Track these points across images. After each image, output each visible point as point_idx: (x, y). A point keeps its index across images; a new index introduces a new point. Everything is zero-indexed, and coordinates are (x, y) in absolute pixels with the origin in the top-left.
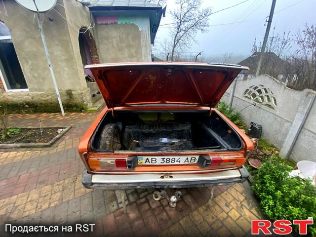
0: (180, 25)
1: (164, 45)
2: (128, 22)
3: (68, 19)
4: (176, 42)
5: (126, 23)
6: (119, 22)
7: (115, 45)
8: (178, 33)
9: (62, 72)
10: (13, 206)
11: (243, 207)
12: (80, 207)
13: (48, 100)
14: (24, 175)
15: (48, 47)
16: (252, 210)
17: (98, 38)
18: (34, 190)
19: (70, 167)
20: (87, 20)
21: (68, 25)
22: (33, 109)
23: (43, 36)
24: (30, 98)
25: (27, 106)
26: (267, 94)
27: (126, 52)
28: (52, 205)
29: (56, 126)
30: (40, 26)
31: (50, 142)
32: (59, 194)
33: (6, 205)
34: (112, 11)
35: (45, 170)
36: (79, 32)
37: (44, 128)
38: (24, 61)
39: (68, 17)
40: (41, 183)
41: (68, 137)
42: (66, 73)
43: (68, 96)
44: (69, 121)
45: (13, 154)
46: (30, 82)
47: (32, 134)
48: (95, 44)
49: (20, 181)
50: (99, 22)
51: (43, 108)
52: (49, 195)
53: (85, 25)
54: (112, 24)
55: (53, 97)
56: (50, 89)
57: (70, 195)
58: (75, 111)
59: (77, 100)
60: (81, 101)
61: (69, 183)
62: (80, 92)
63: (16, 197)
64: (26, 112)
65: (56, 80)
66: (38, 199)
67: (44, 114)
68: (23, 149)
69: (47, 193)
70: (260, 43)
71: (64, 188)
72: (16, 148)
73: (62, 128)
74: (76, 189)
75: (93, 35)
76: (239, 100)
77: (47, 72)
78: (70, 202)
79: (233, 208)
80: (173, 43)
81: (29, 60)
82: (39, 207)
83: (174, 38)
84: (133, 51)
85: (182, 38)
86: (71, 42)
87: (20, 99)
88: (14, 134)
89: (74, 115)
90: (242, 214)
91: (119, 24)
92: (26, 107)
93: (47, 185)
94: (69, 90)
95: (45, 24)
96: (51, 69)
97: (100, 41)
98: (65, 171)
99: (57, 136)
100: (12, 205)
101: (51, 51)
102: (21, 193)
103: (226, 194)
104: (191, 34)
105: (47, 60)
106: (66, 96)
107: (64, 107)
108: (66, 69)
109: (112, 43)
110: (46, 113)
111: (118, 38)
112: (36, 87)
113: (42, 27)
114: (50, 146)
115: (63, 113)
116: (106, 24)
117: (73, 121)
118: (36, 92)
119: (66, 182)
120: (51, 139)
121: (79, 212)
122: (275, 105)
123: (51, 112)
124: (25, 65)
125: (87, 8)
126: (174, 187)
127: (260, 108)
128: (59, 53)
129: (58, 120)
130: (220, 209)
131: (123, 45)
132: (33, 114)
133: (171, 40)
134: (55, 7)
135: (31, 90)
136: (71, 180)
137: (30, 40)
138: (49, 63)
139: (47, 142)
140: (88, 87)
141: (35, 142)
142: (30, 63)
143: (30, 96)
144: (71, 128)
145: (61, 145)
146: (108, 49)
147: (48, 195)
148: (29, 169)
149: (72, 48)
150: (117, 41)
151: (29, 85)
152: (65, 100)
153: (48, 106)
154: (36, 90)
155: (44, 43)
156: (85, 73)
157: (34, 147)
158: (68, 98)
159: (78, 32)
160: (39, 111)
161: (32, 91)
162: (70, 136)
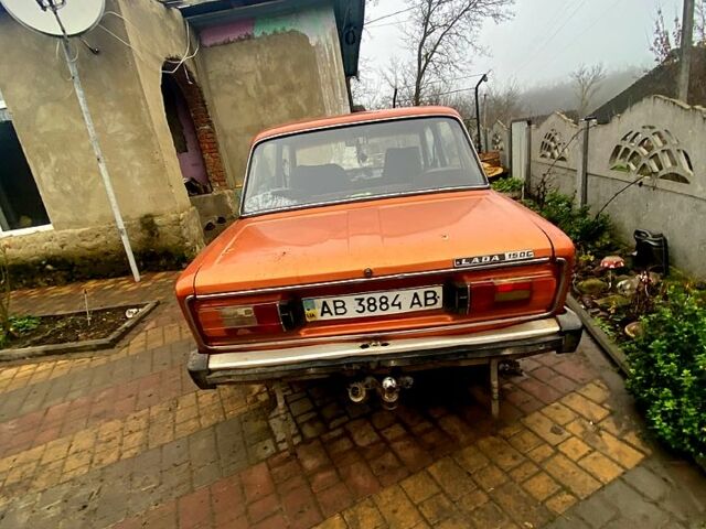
0: (430, 13)
1: (389, 74)
2: (279, 29)
3: (134, 45)
4: (424, 60)
5: (275, 32)
6: (257, 34)
7: (251, 91)
8: (425, 36)
9: (129, 173)
10: (38, 466)
11: (602, 432)
12: (189, 456)
13: (99, 245)
14: (57, 407)
15: (93, 117)
16: (626, 438)
17: (208, 81)
18: (82, 432)
19: (160, 383)
20: (179, 41)
21: (136, 59)
22: (64, 273)
23: (79, 92)
24: (56, 245)
25: (49, 267)
26: (666, 147)
27: (283, 105)
28: (126, 455)
29: (121, 304)
30: (73, 70)
31: (111, 337)
32: (139, 435)
33: (21, 465)
34: (236, 9)
35: (104, 393)
36: (161, 71)
37: (95, 312)
38: (39, 158)
39: (135, 40)
40: (98, 416)
41: (153, 324)
42: (137, 173)
43: (147, 231)
44: (151, 291)
45: (26, 369)
46: (55, 207)
47: (66, 327)
48: (202, 96)
49: (49, 418)
50: (208, 42)
51: (87, 269)
52: (118, 438)
53: (173, 55)
54: (240, 40)
55: (111, 238)
56: (102, 218)
57: (165, 435)
58: (165, 269)
59: (169, 239)
60: (179, 239)
61: (160, 412)
62: (173, 216)
63: (40, 448)
64: (48, 282)
65: (116, 194)
66: (94, 447)
67: (92, 284)
68: (49, 358)
69: (111, 436)
70: (677, 20)
71: (150, 423)
72: (33, 356)
73: (137, 307)
74: (177, 421)
75: (195, 75)
76: (602, 180)
77: (93, 177)
78: (165, 448)
79: (573, 435)
80: (416, 65)
81: (50, 154)
82: (96, 461)
83: (416, 52)
84: (299, 100)
85: (439, 48)
86: (144, 98)
87: (33, 251)
88: (26, 331)
89: (164, 277)
90: (598, 446)
91: (258, 39)
92: (49, 271)
93: (111, 420)
94: (146, 216)
95: (81, 61)
96: (102, 167)
97: (213, 87)
98: (150, 391)
99: (127, 324)
100: (33, 465)
101: (98, 124)
102: (53, 440)
103: (557, 408)
104: (466, 33)
105: (91, 147)
106: (141, 231)
107: (137, 262)
108: (137, 164)
109: (244, 86)
110: (94, 281)
111: (258, 73)
112: (69, 217)
113: (75, 71)
114: (111, 345)
115: (137, 277)
116: (227, 43)
117: (161, 290)
118: (70, 231)
119: (154, 411)
120: (112, 331)
121: (187, 464)
122: (688, 170)
123: (106, 277)
124: (41, 166)
125: (176, 12)
126: (393, 363)
127: (654, 188)
128: (119, 127)
129: (123, 293)
130: (536, 439)
131: (271, 87)
132: (66, 285)
133: (409, 59)
134: (103, 21)
135: (57, 227)
136: (165, 407)
137: (50, 105)
138: (97, 152)
139: (104, 337)
140: (193, 205)
141: (77, 340)
142: (53, 159)
143: (56, 240)
144: (158, 304)
145: (136, 343)
146: (235, 106)
147: (115, 438)
148: (68, 393)
149: (149, 112)
150: (257, 79)
151: (54, 215)
152: (140, 241)
153: (99, 261)
154: (70, 224)
155: (84, 108)
156: (184, 175)
157: (75, 350)
158: (146, 236)
159: (158, 73)
160: (78, 276)
161: (60, 229)
162: (157, 322)
